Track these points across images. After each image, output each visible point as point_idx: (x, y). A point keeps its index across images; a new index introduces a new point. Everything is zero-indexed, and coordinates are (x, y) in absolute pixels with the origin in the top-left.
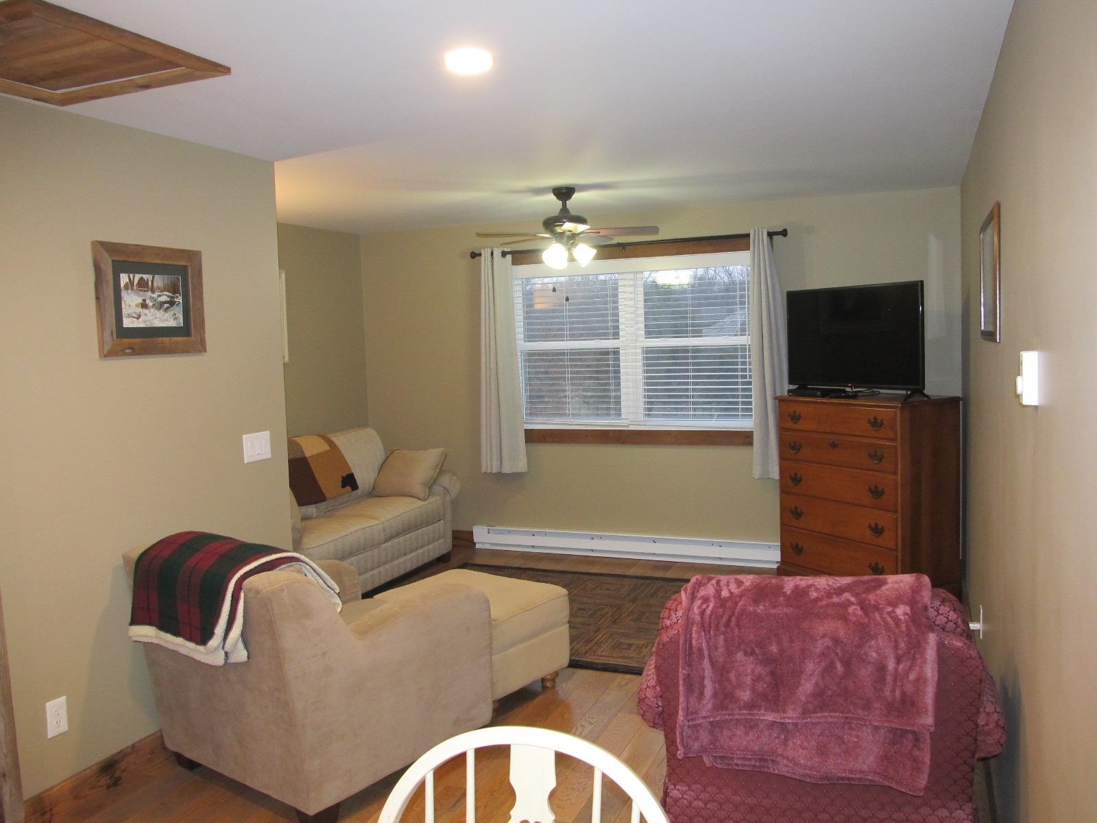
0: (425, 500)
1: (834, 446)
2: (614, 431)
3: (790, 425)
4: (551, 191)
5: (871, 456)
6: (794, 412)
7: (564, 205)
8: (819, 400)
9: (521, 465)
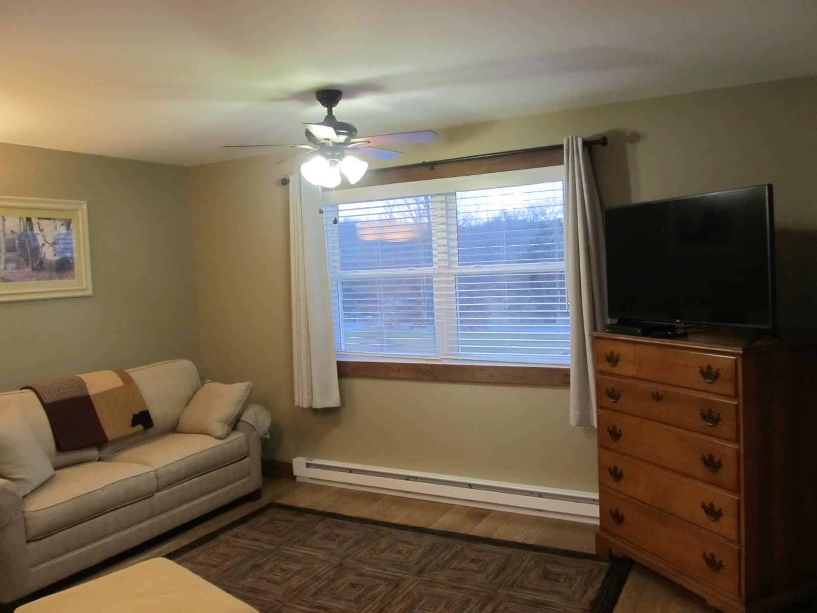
0: (220, 438)
1: (657, 397)
2: (426, 365)
3: (607, 367)
4: (314, 96)
5: (705, 417)
6: (612, 353)
7: (330, 111)
8: (639, 339)
9: (333, 400)
